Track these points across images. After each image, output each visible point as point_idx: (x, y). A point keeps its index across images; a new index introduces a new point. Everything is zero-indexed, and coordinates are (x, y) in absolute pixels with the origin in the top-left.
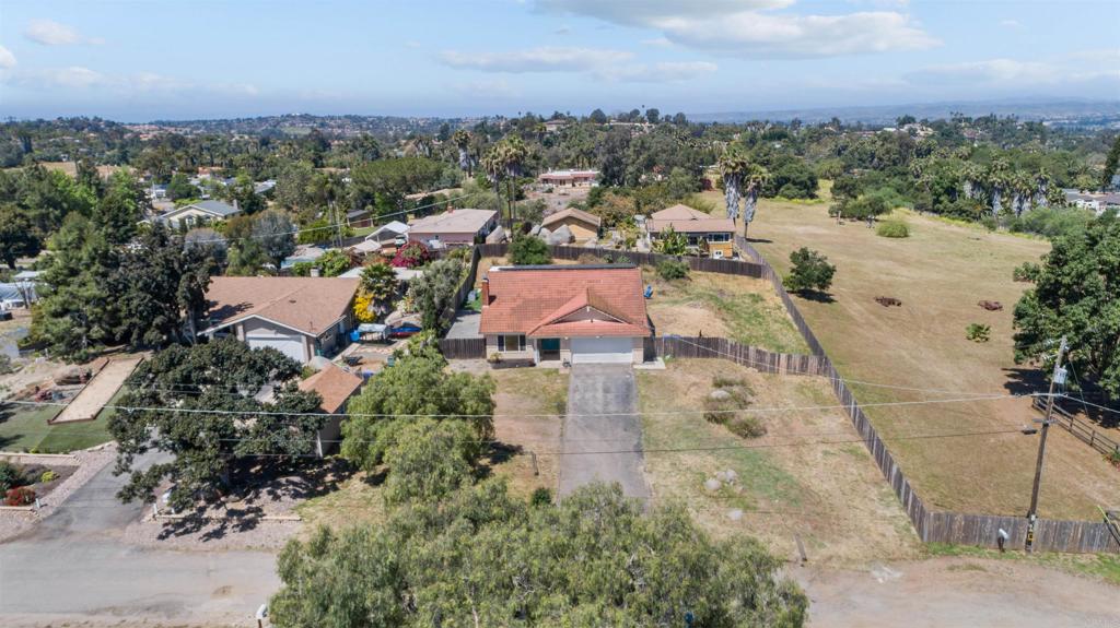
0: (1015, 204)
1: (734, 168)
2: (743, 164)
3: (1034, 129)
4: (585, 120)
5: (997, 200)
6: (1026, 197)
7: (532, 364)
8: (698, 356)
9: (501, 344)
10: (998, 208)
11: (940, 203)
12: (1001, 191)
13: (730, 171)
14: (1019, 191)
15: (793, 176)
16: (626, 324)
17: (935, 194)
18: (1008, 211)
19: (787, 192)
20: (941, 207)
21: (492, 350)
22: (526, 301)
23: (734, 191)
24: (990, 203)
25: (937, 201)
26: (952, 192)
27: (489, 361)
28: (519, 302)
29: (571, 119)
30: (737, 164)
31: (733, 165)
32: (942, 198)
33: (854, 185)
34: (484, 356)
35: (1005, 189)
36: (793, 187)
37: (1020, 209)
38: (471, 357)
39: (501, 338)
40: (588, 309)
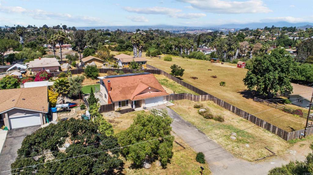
0: (186, 51)
1: (136, 42)
2: (138, 41)
3: (168, 33)
4: (41, 28)
5: (182, 50)
6: (188, 49)
7: (133, 110)
8: (179, 100)
9: (120, 105)
10: (182, 52)
11: (169, 51)
12: (182, 48)
13: (135, 43)
14: (187, 48)
15: (131, 45)
16: (161, 92)
17: (167, 49)
18: (184, 53)
19: (130, 50)
20: (169, 52)
21: (117, 108)
22: (123, 88)
23: (136, 49)
24: (180, 51)
25: (168, 51)
26: (171, 48)
27: (116, 111)
28: (121, 89)
29: (35, 28)
30: (137, 41)
31: (136, 41)
32: (169, 50)
33: (146, 47)
34: (114, 110)
35: (183, 47)
36: (131, 48)
37: (187, 53)
38: (109, 111)
39: (120, 102)
40: (150, 88)
